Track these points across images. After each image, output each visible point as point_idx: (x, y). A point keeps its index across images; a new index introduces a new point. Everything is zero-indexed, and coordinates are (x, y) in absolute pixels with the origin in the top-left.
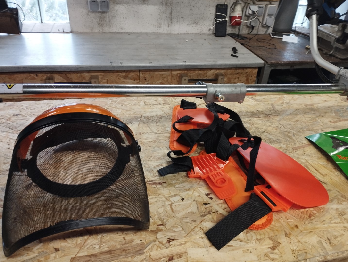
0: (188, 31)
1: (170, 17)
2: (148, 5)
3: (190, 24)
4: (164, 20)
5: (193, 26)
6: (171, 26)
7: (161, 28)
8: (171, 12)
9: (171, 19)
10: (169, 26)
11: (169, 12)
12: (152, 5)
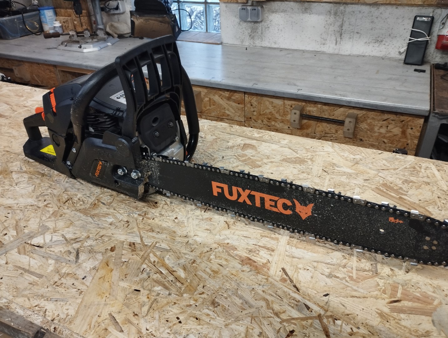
0: (366, 52)
1: (339, 31)
2: (310, 14)
3: (369, 43)
4: (331, 35)
5: (374, 46)
6: (340, 43)
7: (325, 46)
8: (342, 24)
9: (341, 35)
10: (337, 43)
11: (339, 24)
12: (316, 14)
